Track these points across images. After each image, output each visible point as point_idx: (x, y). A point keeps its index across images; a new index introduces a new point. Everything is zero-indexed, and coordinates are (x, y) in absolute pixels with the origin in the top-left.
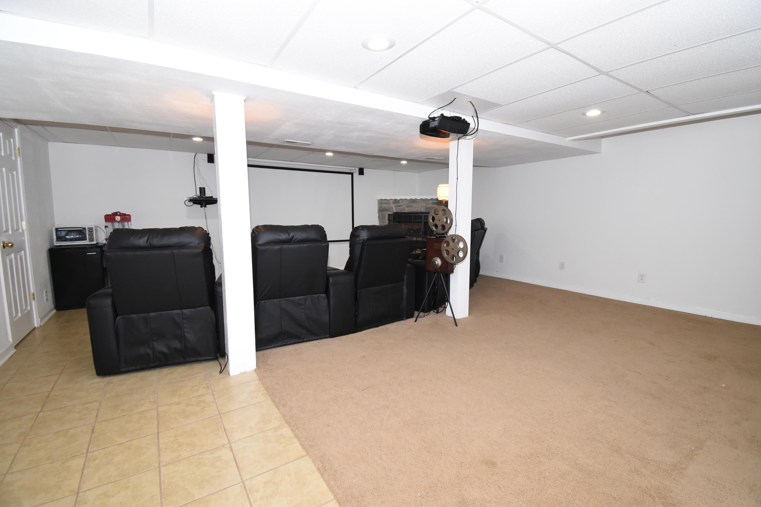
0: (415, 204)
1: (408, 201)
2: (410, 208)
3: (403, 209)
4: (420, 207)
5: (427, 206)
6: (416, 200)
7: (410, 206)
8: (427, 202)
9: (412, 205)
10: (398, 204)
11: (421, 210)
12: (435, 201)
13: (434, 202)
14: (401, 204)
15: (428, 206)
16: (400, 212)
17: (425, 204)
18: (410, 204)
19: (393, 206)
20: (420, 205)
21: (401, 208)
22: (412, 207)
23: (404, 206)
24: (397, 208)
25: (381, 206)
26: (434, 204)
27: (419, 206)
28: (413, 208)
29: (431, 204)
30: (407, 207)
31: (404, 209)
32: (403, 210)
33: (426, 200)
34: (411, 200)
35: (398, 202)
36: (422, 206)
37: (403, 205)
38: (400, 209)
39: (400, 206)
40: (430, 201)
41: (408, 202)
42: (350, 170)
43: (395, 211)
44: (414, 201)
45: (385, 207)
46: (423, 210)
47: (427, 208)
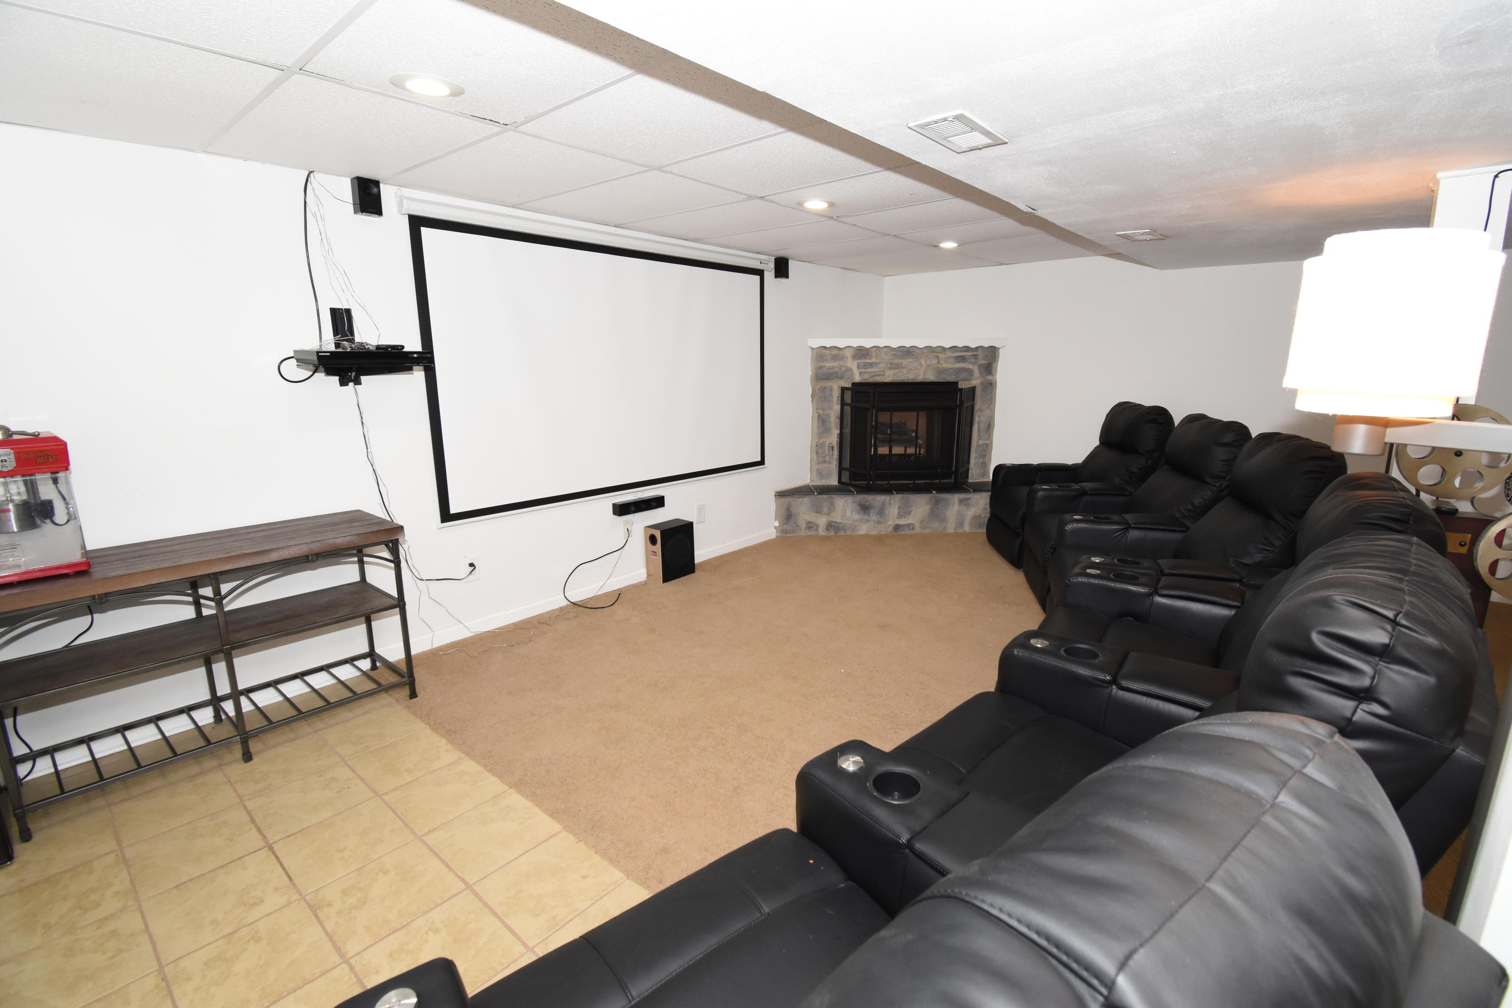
0: (910, 360)
1: (894, 353)
2: (897, 371)
3: (878, 373)
4: (924, 368)
5: (940, 366)
6: (912, 349)
7: (898, 366)
8: (941, 356)
9: (905, 362)
10: (867, 361)
11: (926, 377)
12: (962, 352)
13: (960, 356)
14: (873, 360)
15: (945, 365)
16: (871, 380)
17: (935, 361)
18: (896, 361)
19: (853, 365)
20: (923, 362)
21: (875, 372)
22: (904, 367)
23: (882, 365)
24: (863, 370)
25: (822, 364)
26: (959, 362)
27: (921, 366)
28: (905, 371)
29: (952, 361)
30: (890, 369)
31: (882, 373)
32: (879, 375)
33: (937, 351)
34: (900, 349)
35: (867, 355)
36: (929, 366)
37: (880, 363)
38: (873, 372)
39: (871, 365)
40: (949, 354)
41: (893, 355)
42: (761, 263)
43: (857, 379)
44: (907, 352)
45: (829, 368)
46: (931, 377)
47: (941, 371)
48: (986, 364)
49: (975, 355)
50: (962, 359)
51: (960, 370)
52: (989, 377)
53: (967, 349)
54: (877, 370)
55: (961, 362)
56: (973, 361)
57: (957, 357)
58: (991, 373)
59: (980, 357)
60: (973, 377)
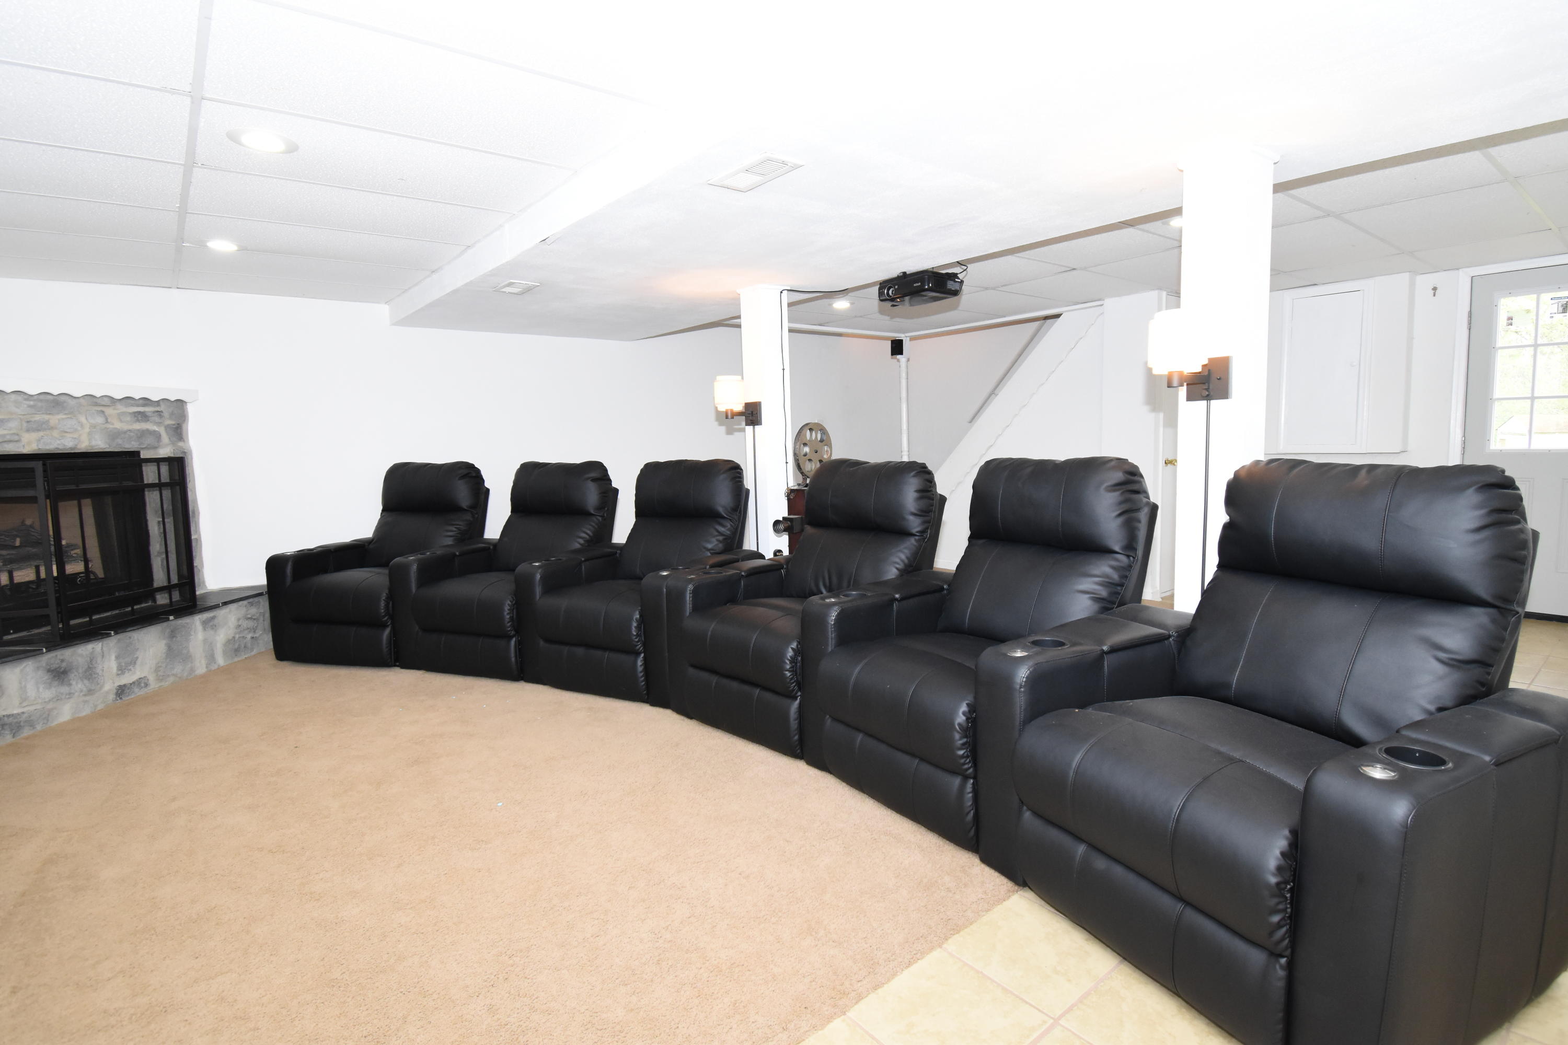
0: (61, 416)
1: (32, 403)
2: (41, 434)
3: (8, 437)
4: (87, 430)
5: (110, 426)
6: (63, 398)
7: (40, 427)
8: (109, 411)
9: (54, 419)
11: (93, 443)
12: (138, 406)
13: (139, 413)
15: (118, 425)
17: (100, 420)
18: (37, 418)
20: (83, 419)
22: (52, 428)
23: (13, 424)
26: (138, 421)
27: (82, 426)
28: (55, 433)
29: (129, 419)
30: (28, 431)
31: (16, 438)
32: (10, 441)
33: (103, 403)
34: (42, 397)
36: (93, 426)
37: (8, 420)
40: (122, 408)
41: (30, 406)
44: (53, 403)
46: (100, 444)
47: (115, 435)
48: (174, 425)
49: (158, 411)
50: (143, 417)
51: (143, 434)
52: (181, 444)
53: (146, 401)
54: (6, 432)
55: (142, 421)
56: (157, 419)
57: (135, 413)
58: (182, 438)
59: (166, 414)
60: (161, 444)
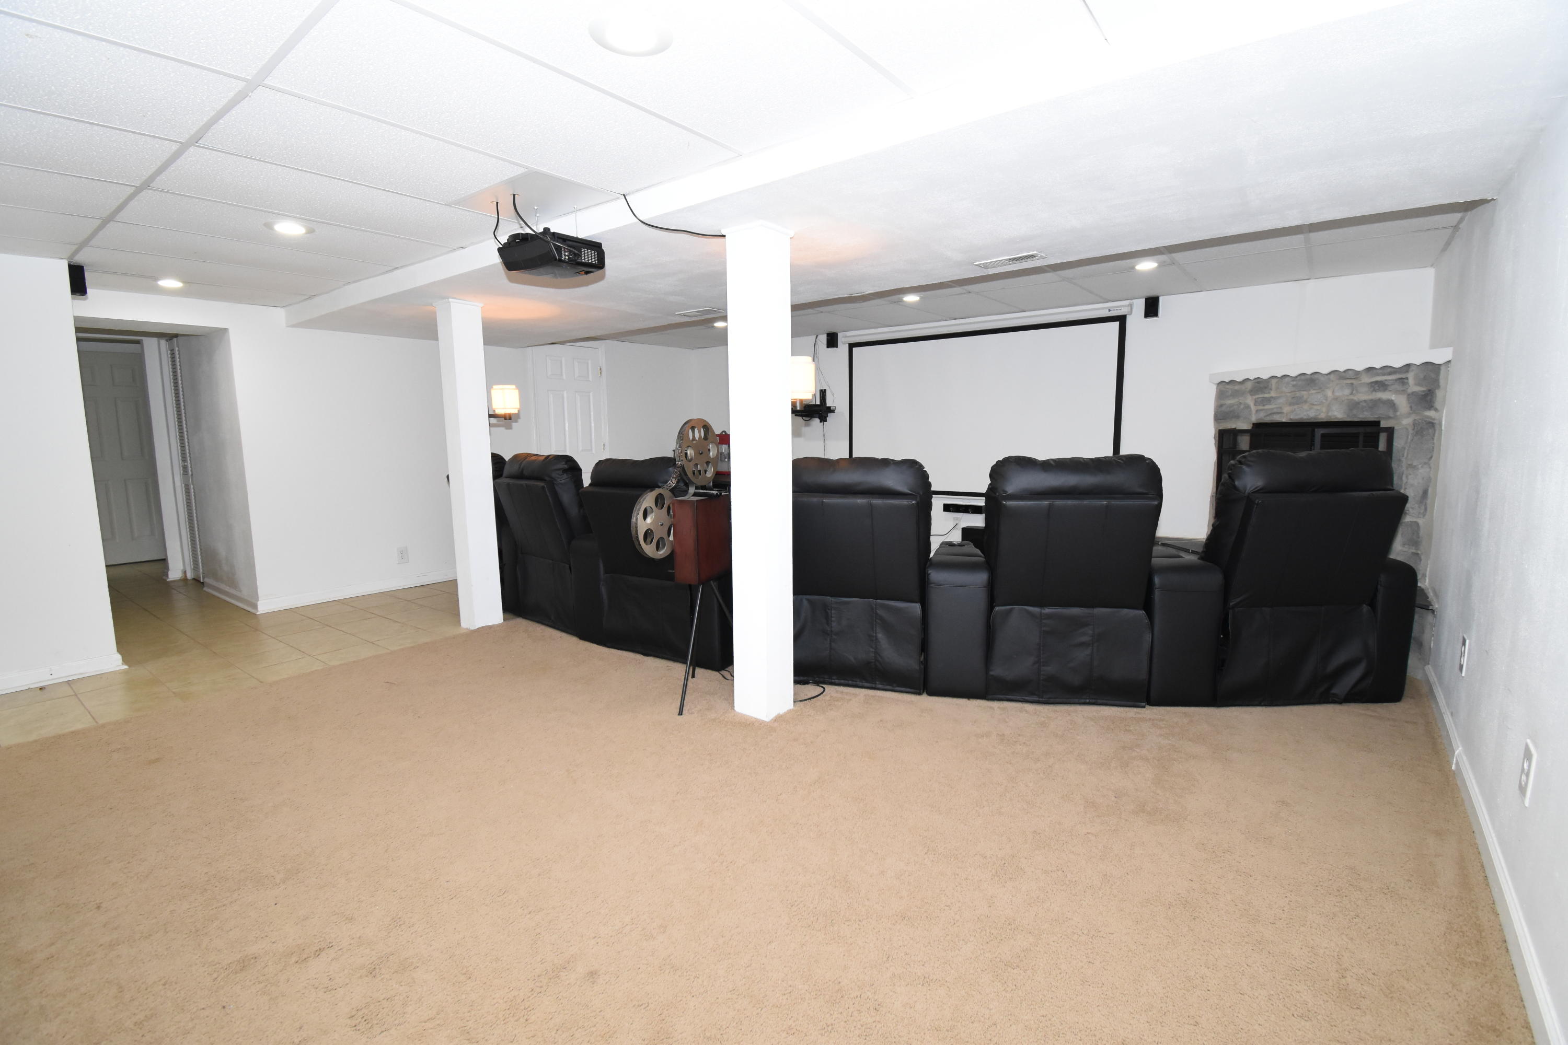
0: (1313, 391)
1: (1295, 383)
3: (1275, 410)
4: (1329, 402)
5: (1352, 397)
6: (1317, 376)
8: (1355, 383)
10: (1266, 395)
11: (1330, 414)
13: (1376, 382)
14: (1273, 394)
16: (1268, 419)
19: (1250, 400)
20: (1330, 393)
21: (1273, 409)
22: (1306, 402)
23: (1281, 401)
24: (1261, 407)
25: (1223, 402)
26: (1375, 390)
27: (1326, 398)
28: (1306, 407)
30: (1291, 404)
31: (1279, 411)
32: (1276, 413)
33: (1348, 376)
34: (1303, 377)
35: (1266, 388)
36: (1337, 398)
37: (1278, 398)
38: (1269, 409)
39: (1269, 400)
40: (1367, 379)
41: (1294, 386)
42: (1109, 310)
43: (1254, 419)
44: (1311, 381)
45: (1231, 406)
46: (1338, 414)
47: (1354, 405)
48: (1424, 391)
49: (1402, 378)
50: (1382, 386)
51: (1375, 403)
52: (1431, 413)
53: (1387, 370)
54: (1275, 406)
55: (1379, 390)
56: (1398, 387)
57: (1372, 383)
58: (1432, 407)
59: (1411, 381)
60: (1398, 413)
